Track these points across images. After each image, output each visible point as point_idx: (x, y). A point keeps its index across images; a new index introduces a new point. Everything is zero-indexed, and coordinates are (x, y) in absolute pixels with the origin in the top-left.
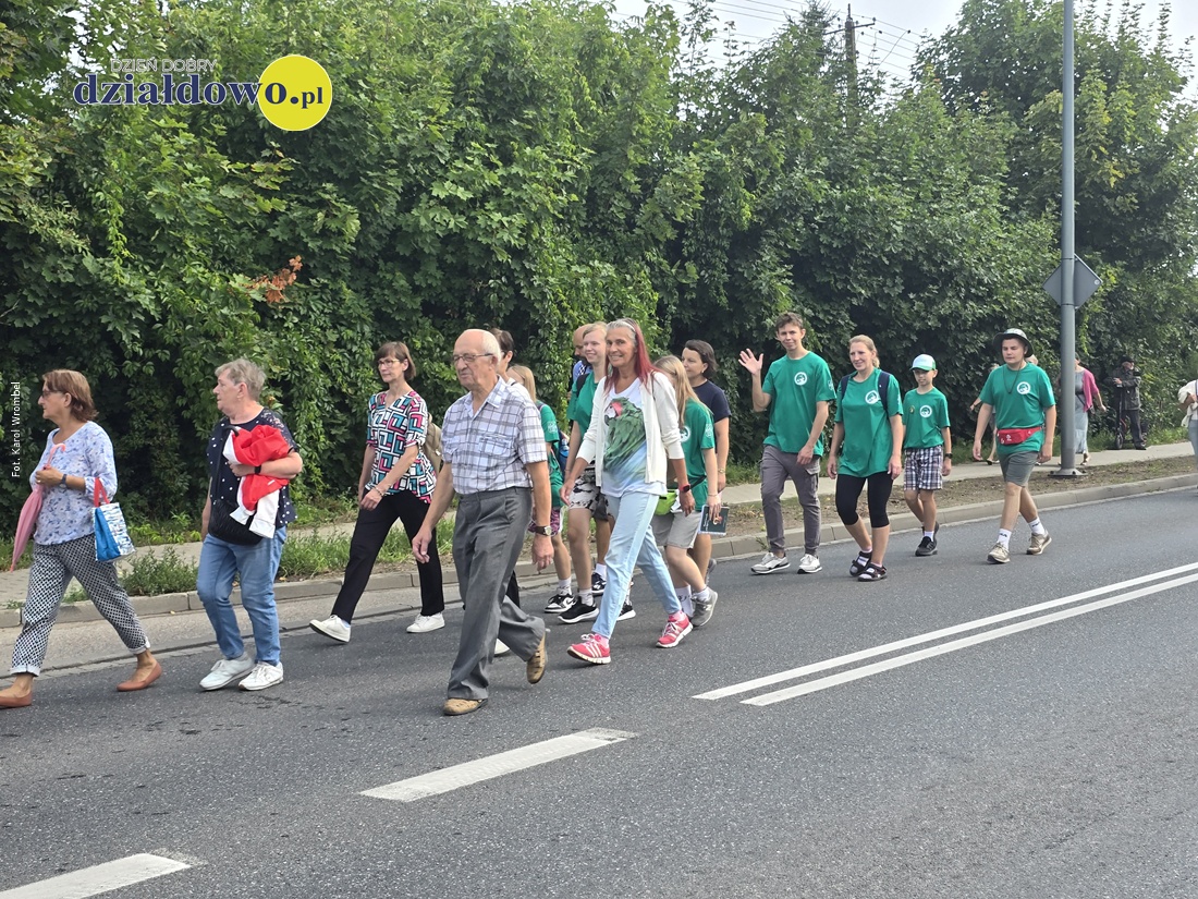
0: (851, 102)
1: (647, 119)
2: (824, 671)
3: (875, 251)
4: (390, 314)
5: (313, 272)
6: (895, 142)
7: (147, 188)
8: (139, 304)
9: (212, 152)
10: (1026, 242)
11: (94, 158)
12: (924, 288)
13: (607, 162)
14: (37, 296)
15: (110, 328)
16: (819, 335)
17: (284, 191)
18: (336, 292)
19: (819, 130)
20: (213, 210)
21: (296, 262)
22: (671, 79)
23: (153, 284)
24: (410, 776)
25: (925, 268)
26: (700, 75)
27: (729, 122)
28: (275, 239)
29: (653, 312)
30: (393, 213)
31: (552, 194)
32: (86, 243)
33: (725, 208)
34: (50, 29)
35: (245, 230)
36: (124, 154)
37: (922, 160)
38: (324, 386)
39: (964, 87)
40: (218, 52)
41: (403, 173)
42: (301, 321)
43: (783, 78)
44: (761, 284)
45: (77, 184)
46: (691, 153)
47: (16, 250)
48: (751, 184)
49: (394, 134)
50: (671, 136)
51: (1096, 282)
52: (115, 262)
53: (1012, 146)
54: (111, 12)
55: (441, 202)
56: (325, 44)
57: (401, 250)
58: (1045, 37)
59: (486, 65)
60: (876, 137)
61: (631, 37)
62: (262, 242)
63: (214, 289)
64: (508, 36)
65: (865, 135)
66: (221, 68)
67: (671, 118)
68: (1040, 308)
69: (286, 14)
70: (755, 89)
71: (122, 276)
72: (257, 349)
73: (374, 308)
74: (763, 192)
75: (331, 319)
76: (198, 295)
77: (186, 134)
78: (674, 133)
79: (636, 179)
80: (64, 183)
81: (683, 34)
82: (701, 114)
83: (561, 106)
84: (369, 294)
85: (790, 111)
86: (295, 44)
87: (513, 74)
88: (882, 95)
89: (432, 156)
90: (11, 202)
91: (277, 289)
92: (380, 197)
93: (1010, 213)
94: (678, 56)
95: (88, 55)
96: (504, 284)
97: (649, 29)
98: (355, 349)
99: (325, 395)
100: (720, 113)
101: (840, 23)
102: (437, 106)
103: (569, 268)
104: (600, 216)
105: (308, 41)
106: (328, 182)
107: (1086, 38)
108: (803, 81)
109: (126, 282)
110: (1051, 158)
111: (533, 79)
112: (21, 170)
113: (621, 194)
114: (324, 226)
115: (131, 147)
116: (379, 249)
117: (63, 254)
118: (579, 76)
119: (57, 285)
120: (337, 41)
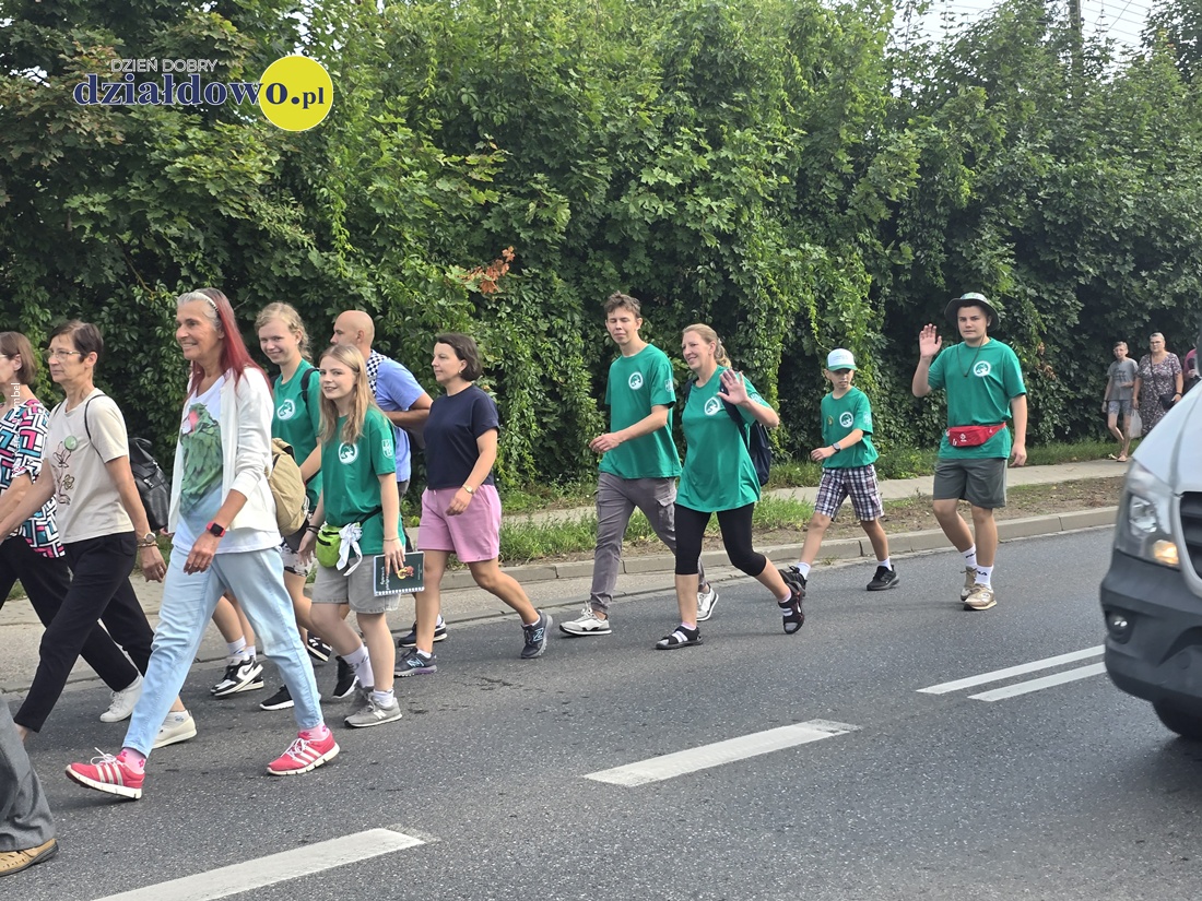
0: (1078, 72)
1: (861, 97)
2: (1056, 667)
3: (1104, 227)
4: (599, 303)
5: (525, 263)
6: (1125, 113)
7: (367, 182)
8: (361, 296)
9: (428, 146)
11: (318, 155)
12: (1157, 265)
13: (818, 143)
14: (266, 290)
16: (1044, 316)
17: (497, 182)
18: (547, 282)
19: (1043, 101)
20: (429, 203)
21: (509, 253)
22: (885, 54)
23: (374, 277)
24: (632, 761)
25: (1159, 244)
26: (915, 49)
27: (947, 98)
28: (488, 231)
29: (866, 295)
30: (603, 201)
31: (762, 177)
32: (312, 238)
33: (943, 186)
34: (276, 30)
35: (459, 222)
36: (346, 150)
37: (1155, 130)
38: (536, 375)
39: (1200, 52)
40: (433, 46)
41: (613, 161)
42: (513, 311)
43: (1004, 50)
44: (981, 264)
45: (302, 180)
46: (906, 130)
47: (247, 246)
48: (970, 160)
49: (604, 123)
50: (885, 113)
52: (339, 256)
54: (332, 12)
55: (650, 189)
56: (537, 35)
57: (611, 238)
59: (696, 48)
60: (1104, 108)
61: (843, 13)
62: (476, 233)
63: (431, 281)
64: (718, 18)
65: (1093, 106)
66: (436, 62)
67: (884, 95)
69: (499, 6)
70: (974, 62)
71: (345, 270)
73: (583, 296)
74: (983, 168)
75: (542, 309)
76: (416, 286)
77: (404, 129)
78: (888, 110)
79: (849, 158)
80: (289, 180)
81: (898, 8)
82: (916, 89)
83: (771, 87)
84: (578, 283)
85: (1012, 83)
86: (507, 35)
87: (723, 56)
88: (1111, 63)
89: (641, 143)
90: (241, 199)
91: (490, 279)
92: (590, 186)
94: (892, 31)
95: (311, 54)
96: (712, 269)
97: (862, 5)
98: (565, 337)
99: (537, 384)
100: (936, 88)
102: (647, 92)
103: (778, 251)
104: (811, 198)
105: (520, 32)
106: (539, 172)
108: (1026, 52)
109: (349, 275)
111: (743, 61)
112: (251, 168)
113: (833, 175)
114: (535, 216)
115: (352, 143)
116: (589, 237)
117: (290, 249)
118: (790, 56)
119: (284, 279)
120: (548, 31)
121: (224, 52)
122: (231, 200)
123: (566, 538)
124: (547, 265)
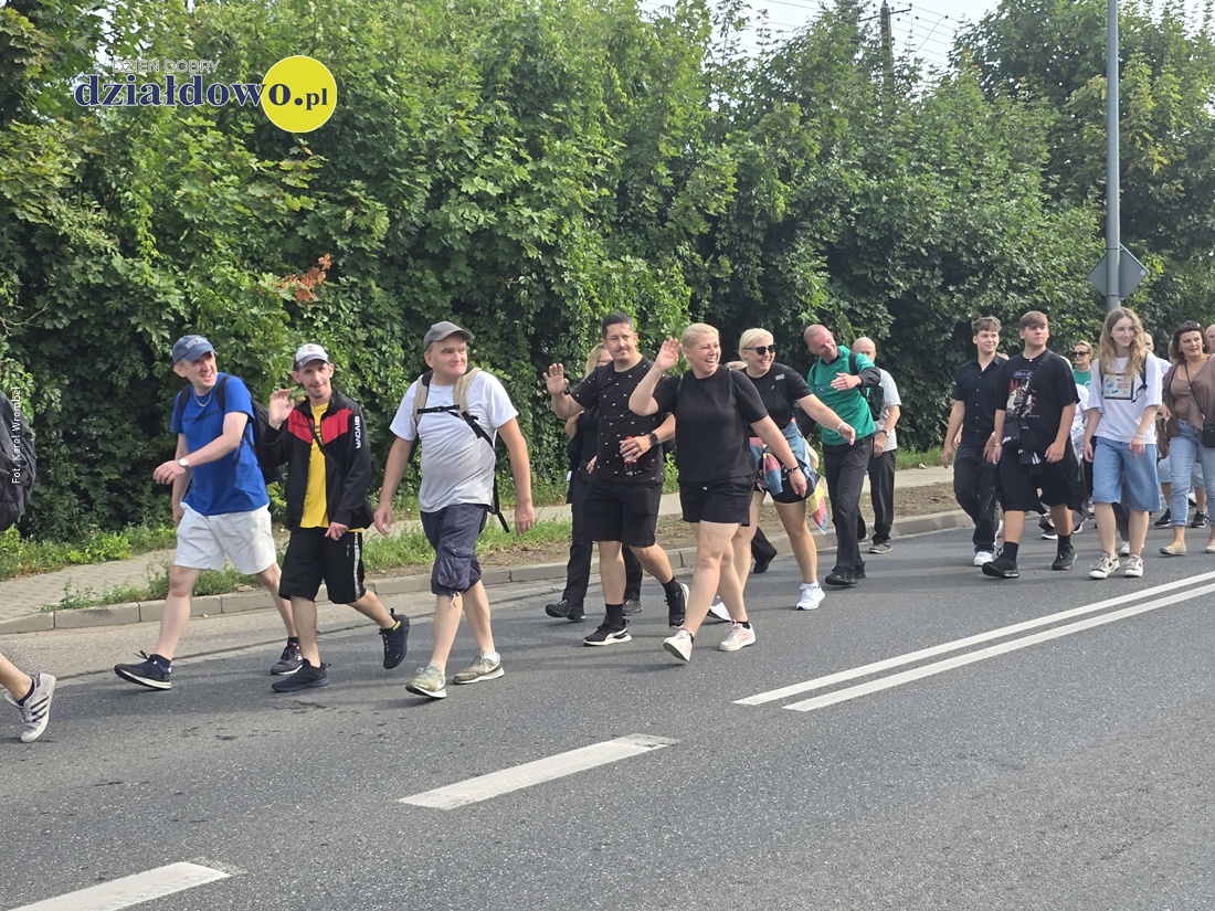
0: (888, 90)
1: (679, 111)
2: (868, 675)
3: (914, 243)
4: (420, 312)
5: (343, 271)
6: (933, 132)
7: (176, 187)
8: (168, 304)
9: (240, 150)
10: (1070, 231)
11: (122, 158)
12: (964, 280)
13: (638, 156)
14: (66, 296)
15: (140, 330)
16: (858, 328)
17: (312, 189)
18: (366, 291)
19: (855, 119)
20: (241, 209)
21: (325, 261)
22: (703, 69)
23: (182, 284)
24: (449, 783)
25: (965, 259)
26: (732, 64)
27: (763, 113)
28: (304, 238)
29: (686, 308)
30: (422, 210)
31: (583, 188)
32: (116, 244)
33: (759, 201)
34: (78, 28)
35: (273, 229)
36: (153, 153)
37: (961, 149)
38: (354, 386)
39: (1004, 73)
40: (244, 49)
41: (432, 169)
42: (330, 320)
43: (818, 67)
44: (796, 277)
45: (106, 183)
46: (723, 144)
47: (45, 251)
48: (785, 175)
49: (423, 130)
50: (703, 127)
51: (1143, 273)
52: (144, 263)
53: (1052, 134)
54: (138, 10)
55: (471, 198)
56: (353, 39)
57: (431, 247)
58: (1087, 21)
59: (515, 57)
60: (914, 126)
61: (662, 27)
62: (290, 241)
63: (243, 289)
64: (537, 28)
65: (903, 124)
66: (247, 65)
67: (703, 109)
68: (1084, 299)
69: (313, 9)
70: (789, 78)
71: (151, 276)
72: (287, 349)
73: (404, 306)
74: (799, 184)
75: (361, 319)
76: (227, 294)
77: (215, 132)
78: (706, 125)
79: (668, 172)
80: (91, 183)
81: (715, 23)
82: (733, 104)
83: (591, 98)
84: (398, 292)
85: (825, 100)
86: (322, 40)
87: (542, 67)
88: (920, 82)
89: (461, 151)
90: (40, 203)
91: (306, 288)
92: (409, 193)
93: (1051, 201)
94: (710, 46)
95: (115, 53)
96: (534, 280)
97: (680, 19)
98: (384, 348)
100: (753, 103)
101: (875, 9)
102: (466, 100)
103: (600, 263)
104: (631, 210)
105: (335, 37)
106: (357, 179)
107: (1130, 21)
108: (839, 70)
109: (155, 282)
110: (1093, 145)
111: (563, 71)
112: (50, 171)
113: (653, 187)
114: (352, 224)
115: (160, 146)
116: (408, 246)
117: (92, 255)
118: (609, 68)
119: (86, 286)
120: (365, 36)
121: (20, 49)
122: (29, 203)
123: (386, 554)
124: (365, 274)
